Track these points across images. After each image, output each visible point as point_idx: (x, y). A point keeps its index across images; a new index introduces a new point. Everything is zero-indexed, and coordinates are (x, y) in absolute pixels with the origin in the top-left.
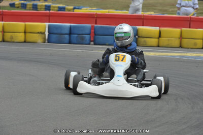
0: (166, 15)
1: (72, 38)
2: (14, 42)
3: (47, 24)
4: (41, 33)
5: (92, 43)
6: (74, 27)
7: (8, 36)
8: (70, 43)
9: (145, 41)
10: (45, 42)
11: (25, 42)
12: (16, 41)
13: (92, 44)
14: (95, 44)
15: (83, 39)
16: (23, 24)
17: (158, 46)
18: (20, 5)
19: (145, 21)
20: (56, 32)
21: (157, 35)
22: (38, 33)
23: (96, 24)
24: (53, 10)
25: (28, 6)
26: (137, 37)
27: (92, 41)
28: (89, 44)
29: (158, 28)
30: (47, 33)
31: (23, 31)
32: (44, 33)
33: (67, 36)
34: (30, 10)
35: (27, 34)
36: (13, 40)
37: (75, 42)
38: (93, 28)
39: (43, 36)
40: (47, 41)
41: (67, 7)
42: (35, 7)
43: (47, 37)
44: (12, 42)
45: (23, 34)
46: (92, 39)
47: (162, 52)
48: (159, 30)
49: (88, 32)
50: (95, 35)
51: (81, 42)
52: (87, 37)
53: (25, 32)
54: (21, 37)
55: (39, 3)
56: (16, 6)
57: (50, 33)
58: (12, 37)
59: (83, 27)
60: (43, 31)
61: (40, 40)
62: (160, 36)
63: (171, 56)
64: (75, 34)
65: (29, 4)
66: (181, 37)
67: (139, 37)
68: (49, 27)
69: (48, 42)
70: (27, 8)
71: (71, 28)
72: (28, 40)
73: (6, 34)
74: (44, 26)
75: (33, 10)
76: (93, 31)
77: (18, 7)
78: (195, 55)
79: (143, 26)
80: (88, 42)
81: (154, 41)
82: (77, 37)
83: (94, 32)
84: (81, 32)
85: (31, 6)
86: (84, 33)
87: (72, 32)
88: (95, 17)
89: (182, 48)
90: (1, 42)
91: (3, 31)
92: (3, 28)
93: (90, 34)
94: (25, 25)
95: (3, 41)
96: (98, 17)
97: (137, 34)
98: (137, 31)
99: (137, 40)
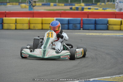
1: (70, 26)
2: (35, 29)
3: (55, 18)
5: (82, 29)
6: (71, 20)
7: (32, 26)
8: (68, 29)
9: (112, 27)
11: (42, 29)
13: (81, 30)
14: (83, 29)
15: (76, 26)
16: (41, 18)
17: (121, 30)
18: (75, 9)
19: (117, 15)
23: (88, 18)
26: (108, 25)
28: (80, 29)
31: (41, 23)
33: (66, 26)
35: (44, 25)
36: (35, 28)
37: (71, 28)
44: (34, 29)
45: (41, 25)
46: (82, 27)
48: (120, 20)
49: (79, 22)
50: (83, 24)
51: (75, 28)
52: (78, 25)
53: (42, 24)
54: (40, 26)
56: (73, 9)
58: (34, 27)
59: (76, 20)
62: (121, 24)
64: (71, 24)
67: (109, 25)
71: (69, 20)
72: (44, 28)
76: (82, 22)
79: (116, 18)
80: (79, 28)
81: (118, 27)
82: (72, 25)
84: (75, 23)
86: (76, 23)
88: (87, 14)
90: (28, 29)
91: (29, 23)
92: (29, 21)
93: (80, 24)
94: (42, 20)
95: (29, 29)
96: (89, 14)
97: (108, 23)
98: (108, 21)
99: (108, 27)
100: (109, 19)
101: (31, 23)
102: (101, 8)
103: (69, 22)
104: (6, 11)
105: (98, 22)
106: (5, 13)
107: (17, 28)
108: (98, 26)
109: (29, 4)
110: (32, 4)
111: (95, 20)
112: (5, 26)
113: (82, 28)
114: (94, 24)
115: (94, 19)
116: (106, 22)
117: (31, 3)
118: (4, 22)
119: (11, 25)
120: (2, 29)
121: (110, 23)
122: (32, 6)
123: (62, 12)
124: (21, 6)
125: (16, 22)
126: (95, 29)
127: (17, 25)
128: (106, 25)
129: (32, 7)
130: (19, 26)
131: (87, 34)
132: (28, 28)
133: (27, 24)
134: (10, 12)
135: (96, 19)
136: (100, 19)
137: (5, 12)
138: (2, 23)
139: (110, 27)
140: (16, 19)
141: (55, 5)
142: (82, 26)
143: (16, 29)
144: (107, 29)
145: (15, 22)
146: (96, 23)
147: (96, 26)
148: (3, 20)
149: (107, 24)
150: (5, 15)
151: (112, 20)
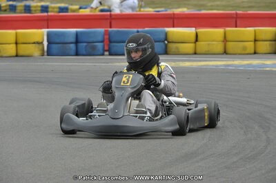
0: (203, 12)
1: (79, 48)
2: (1, 57)
3: (45, 31)
4: (38, 43)
5: (107, 53)
6: (81, 33)
8: (77, 54)
9: (177, 48)
10: (43, 55)
11: (17, 56)
12: (5, 55)
13: (107, 55)
14: (110, 54)
15: (94, 48)
16: (12, 32)
17: (195, 53)
18: (8, 7)
19: (175, 21)
20: (58, 41)
21: (193, 39)
22: (34, 43)
23: (111, 27)
24: (52, 12)
25: (18, 8)
26: (166, 42)
27: (106, 51)
28: (103, 55)
29: (194, 29)
30: (46, 43)
31: (13, 40)
32: (42, 43)
33: (73, 46)
34: (21, 13)
35: (20, 46)
37: (84, 52)
38: (106, 33)
39: (41, 46)
40: (46, 54)
41: (71, 7)
42: (28, 9)
43: (46, 48)
45: (14, 45)
46: (106, 48)
47: (200, 61)
48: (195, 32)
49: (100, 38)
50: (110, 42)
51: (91, 52)
52: (100, 45)
53: (16, 43)
54: (11, 49)
55: (33, 4)
56: (3, 9)
57: (49, 42)
59: (94, 32)
60: (40, 41)
61: (37, 53)
62: (197, 40)
63: (213, 66)
64: (83, 42)
65: (20, 5)
66: (225, 40)
67: (168, 42)
68: (49, 35)
69: (48, 55)
70: (17, 11)
71: (77, 34)
72: (21, 53)
74: (41, 34)
75: (25, 13)
76: (107, 37)
77: (5, 10)
78: (245, 62)
79: (174, 27)
80: (102, 52)
81: (189, 47)
82: (86, 46)
83: (109, 39)
84: (91, 40)
85: (23, 8)
86: (95, 40)
87: (80, 40)
88: (109, 19)
89: (226, 54)
93: (102, 42)
94: (16, 34)
99: (166, 45)
103: (78, 40)
113: (108, 50)
115: (135, 30)
116: (162, 37)
128: (162, 44)
135: (140, 30)
144: (165, 52)
149: (164, 42)
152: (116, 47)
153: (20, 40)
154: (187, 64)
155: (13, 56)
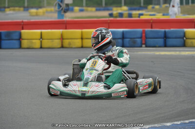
1: (125, 42)
2: (71, 48)
5: (144, 46)
6: (126, 32)
7: (66, 43)
8: (123, 46)
9: (192, 42)
11: (82, 47)
12: (74, 46)
14: (146, 47)
15: (135, 42)
16: (79, 31)
25: (125, 15)
26: (185, 38)
27: (143, 44)
28: (141, 47)
31: (80, 37)
33: (120, 41)
35: (85, 41)
36: (71, 46)
37: (128, 45)
45: (80, 40)
46: (143, 42)
49: (139, 36)
50: (146, 38)
51: (133, 45)
52: (139, 40)
53: (82, 39)
54: (78, 43)
58: (70, 44)
59: (135, 32)
64: (128, 38)
67: (186, 38)
71: (123, 33)
72: (85, 45)
73: (64, 41)
76: (144, 35)
77: (116, 17)
80: (140, 45)
82: (129, 41)
86: (135, 36)
88: (150, 22)
90: (60, 48)
91: (62, 38)
92: (62, 35)
93: (141, 38)
94: (82, 32)
95: (62, 47)
96: (153, 22)
97: (184, 36)
98: (184, 33)
99: (184, 41)
100: (186, 30)
101: (64, 37)
102: (159, 13)
103: (124, 36)
104: (24, 21)
105: (169, 35)
106: (22, 24)
107: (43, 46)
108: (170, 41)
109: (59, 9)
110: (62, 9)
111: (165, 32)
112: (25, 43)
113: (145, 44)
114: (163, 38)
115: (163, 30)
116: (182, 35)
117: (61, 6)
118: (23, 36)
119: (34, 41)
120: (20, 47)
121: (187, 35)
122: (62, 11)
123: (111, 20)
124: (30, 13)
125: (41, 38)
126: (165, 46)
127: (44, 41)
128: (181, 40)
129: (62, 13)
130: (46, 43)
131: (157, 53)
132: (60, 46)
133: (59, 40)
134: (29, 21)
135: (167, 30)
136: (172, 29)
137: (22, 22)
138: (20, 39)
139: (189, 42)
140: (41, 33)
141: (81, 11)
142: (145, 41)
143: (41, 48)
144: (184, 45)
145: (39, 37)
146: (166, 36)
147: (166, 41)
148: (20, 34)
149: (183, 38)
150: (21, 26)
151: (190, 31)
152: (150, 41)
153: (85, 36)
154: (187, 53)
155: (80, 48)
